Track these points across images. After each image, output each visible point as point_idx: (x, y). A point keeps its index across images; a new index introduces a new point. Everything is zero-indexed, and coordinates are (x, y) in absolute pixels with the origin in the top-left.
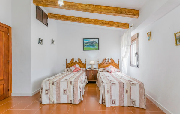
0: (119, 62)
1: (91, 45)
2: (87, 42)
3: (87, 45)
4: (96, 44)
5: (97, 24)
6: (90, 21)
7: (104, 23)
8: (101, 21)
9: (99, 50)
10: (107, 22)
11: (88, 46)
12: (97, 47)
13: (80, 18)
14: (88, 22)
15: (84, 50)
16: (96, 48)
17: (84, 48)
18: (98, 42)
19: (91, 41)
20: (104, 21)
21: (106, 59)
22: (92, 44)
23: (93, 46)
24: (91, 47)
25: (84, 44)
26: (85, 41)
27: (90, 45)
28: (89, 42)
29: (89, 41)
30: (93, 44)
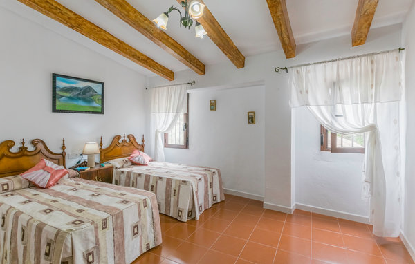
0: (143, 141)
1: (80, 99)
2: (67, 85)
3: (69, 95)
4: (94, 97)
5: (125, 53)
6: (111, 41)
7: (139, 57)
8: (133, 51)
9: (102, 112)
10: (144, 58)
11: (70, 98)
12: (97, 105)
13: (81, 17)
14: (104, 39)
15: (54, 110)
16: (94, 107)
17: (57, 103)
18: (100, 92)
19: (82, 85)
20: (140, 53)
21: (119, 137)
22: (85, 95)
23: (88, 101)
24: (81, 104)
25: (58, 92)
26: (61, 84)
27: (77, 98)
28: (76, 88)
29: (75, 86)
30: (88, 94)
